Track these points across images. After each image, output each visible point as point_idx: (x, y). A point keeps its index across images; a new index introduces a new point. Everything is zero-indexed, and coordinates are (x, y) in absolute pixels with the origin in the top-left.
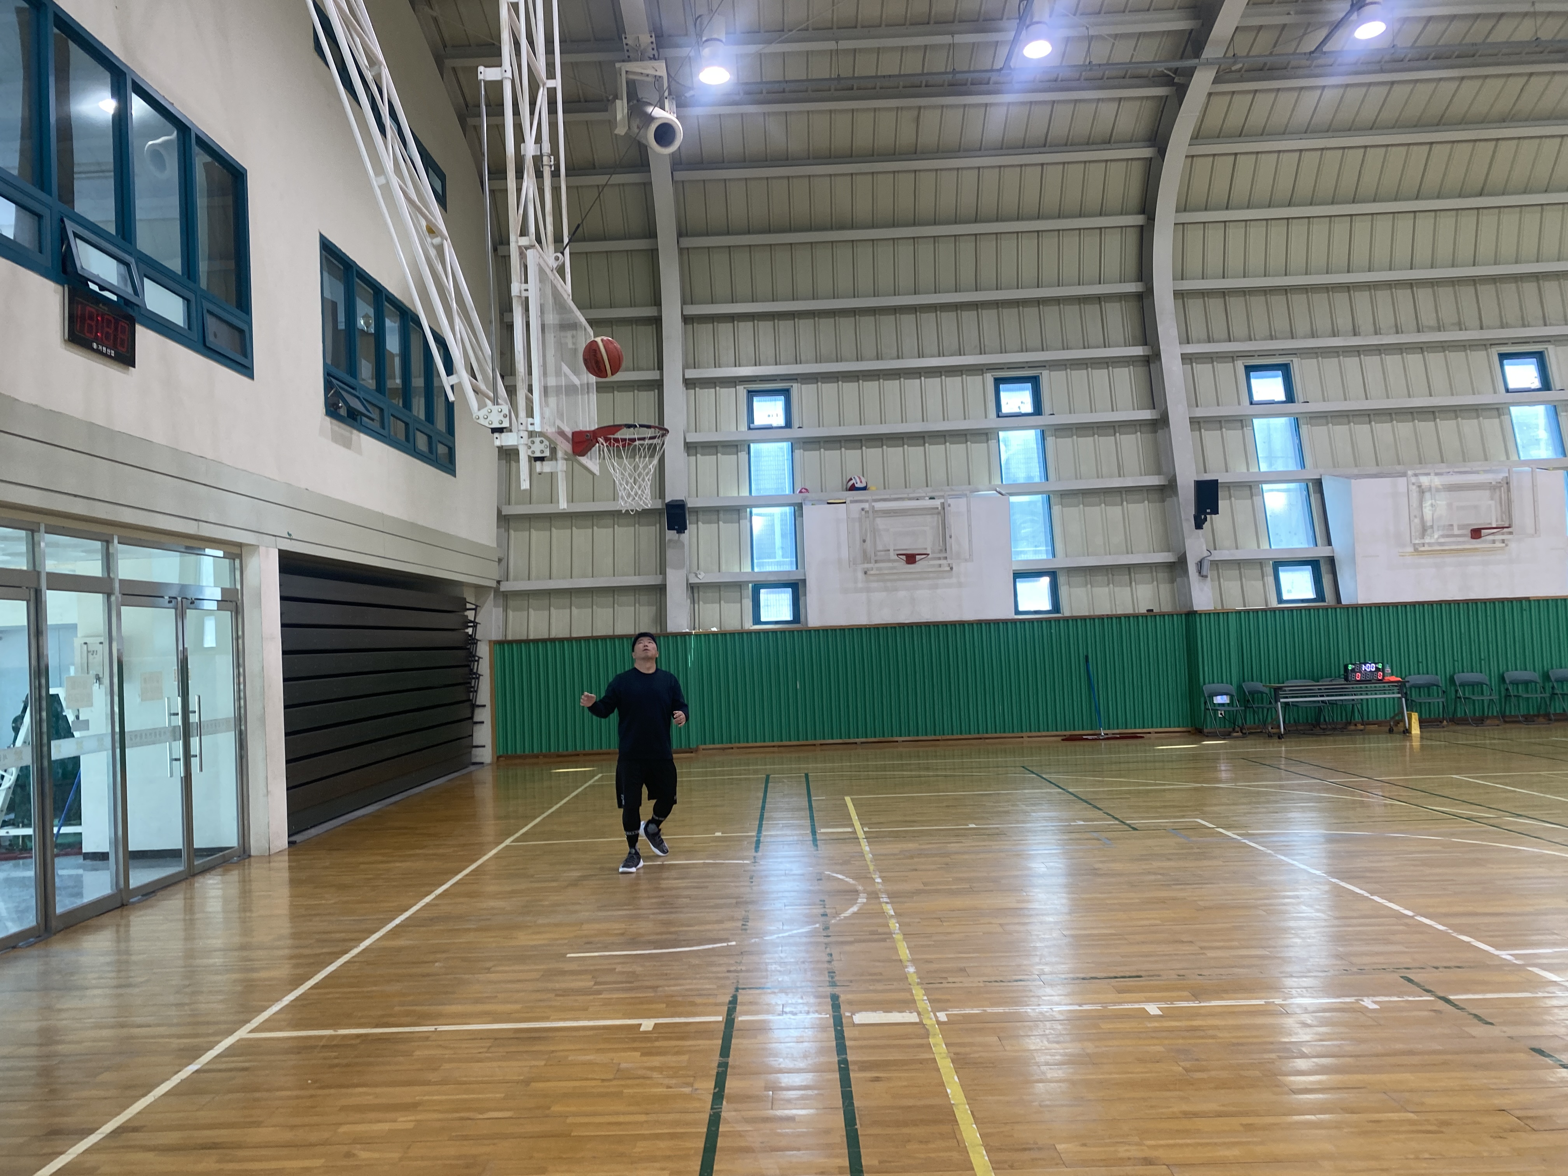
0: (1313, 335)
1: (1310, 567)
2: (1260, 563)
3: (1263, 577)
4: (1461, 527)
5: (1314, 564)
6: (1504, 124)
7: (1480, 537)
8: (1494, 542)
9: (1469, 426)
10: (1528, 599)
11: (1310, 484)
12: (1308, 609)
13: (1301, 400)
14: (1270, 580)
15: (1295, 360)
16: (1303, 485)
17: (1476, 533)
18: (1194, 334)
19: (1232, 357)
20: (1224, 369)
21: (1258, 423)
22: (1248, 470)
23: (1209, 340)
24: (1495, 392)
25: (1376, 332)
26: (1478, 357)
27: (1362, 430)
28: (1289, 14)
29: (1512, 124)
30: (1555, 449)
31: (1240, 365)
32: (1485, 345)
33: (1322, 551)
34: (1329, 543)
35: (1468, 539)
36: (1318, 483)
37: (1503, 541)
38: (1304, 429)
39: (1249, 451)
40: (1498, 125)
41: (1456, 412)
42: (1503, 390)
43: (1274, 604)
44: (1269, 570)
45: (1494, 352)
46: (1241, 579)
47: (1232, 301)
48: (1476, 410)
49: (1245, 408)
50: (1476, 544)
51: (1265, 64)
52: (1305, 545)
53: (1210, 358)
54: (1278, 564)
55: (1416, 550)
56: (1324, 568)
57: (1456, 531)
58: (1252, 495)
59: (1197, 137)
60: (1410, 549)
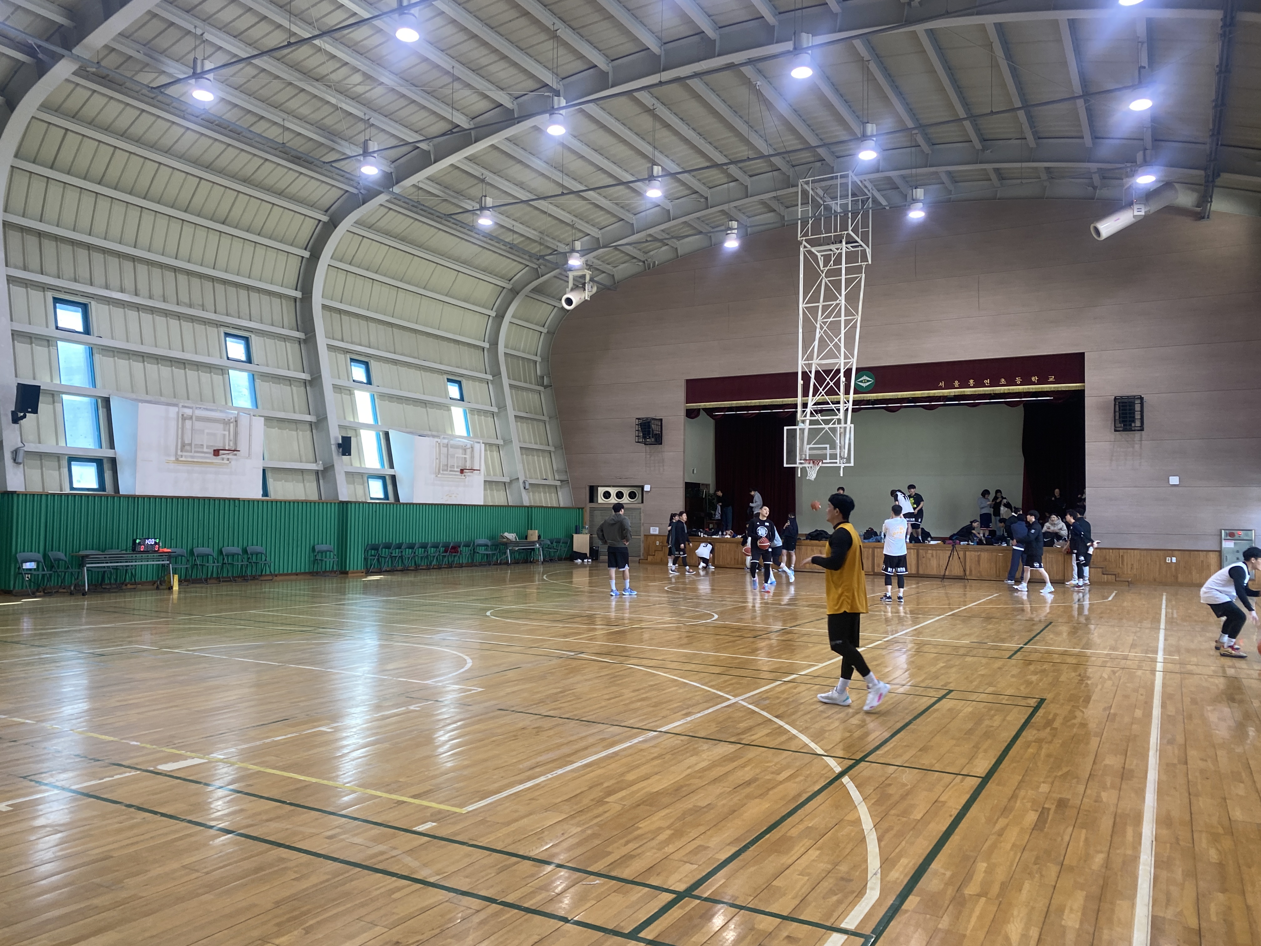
0: (107, 287)
1: (95, 464)
2: (57, 457)
3: (59, 468)
4: (208, 447)
5: (99, 462)
6: (244, 184)
7: (218, 455)
8: (223, 459)
9: (205, 377)
10: (238, 499)
11: (100, 401)
12: (94, 496)
13: (96, 334)
14: (65, 470)
15: (93, 303)
16: (93, 400)
17: (216, 453)
18: (12, 260)
19: (44, 288)
20: (36, 295)
21: (62, 345)
22: (52, 380)
23: (25, 268)
24: (221, 358)
25: (151, 297)
26: (212, 331)
27: (138, 366)
28: (138, 52)
29: (249, 186)
30: (252, 402)
31: (50, 295)
32: (218, 324)
33: (107, 453)
34: (112, 446)
35: (211, 455)
36: (107, 401)
37: (228, 459)
38: (97, 357)
39: (53, 366)
40: (241, 182)
41: (198, 366)
42: (226, 358)
43: (67, 491)
44: (65, 463)
45: (222, 330)
46: (42, 469)
47: (46, 242)
48: (210, 368)
49: (51, 331)
50: (217, 460)
51: (108, 75)
52: (91, 446)
53: (26, 284)
54: (72, 459)
55: (177, 460)
56: (107, 466)
57: (205, 450)
58: (54, 402)
59: (45, 107)
60: (173, 459)
